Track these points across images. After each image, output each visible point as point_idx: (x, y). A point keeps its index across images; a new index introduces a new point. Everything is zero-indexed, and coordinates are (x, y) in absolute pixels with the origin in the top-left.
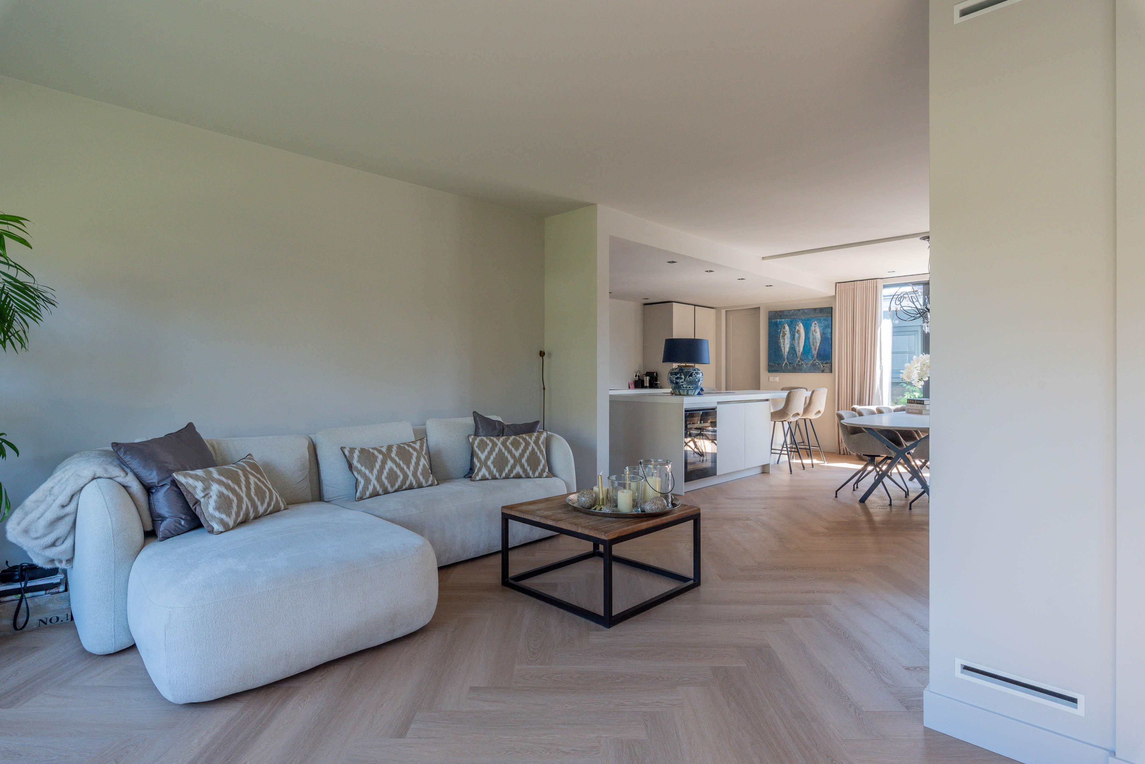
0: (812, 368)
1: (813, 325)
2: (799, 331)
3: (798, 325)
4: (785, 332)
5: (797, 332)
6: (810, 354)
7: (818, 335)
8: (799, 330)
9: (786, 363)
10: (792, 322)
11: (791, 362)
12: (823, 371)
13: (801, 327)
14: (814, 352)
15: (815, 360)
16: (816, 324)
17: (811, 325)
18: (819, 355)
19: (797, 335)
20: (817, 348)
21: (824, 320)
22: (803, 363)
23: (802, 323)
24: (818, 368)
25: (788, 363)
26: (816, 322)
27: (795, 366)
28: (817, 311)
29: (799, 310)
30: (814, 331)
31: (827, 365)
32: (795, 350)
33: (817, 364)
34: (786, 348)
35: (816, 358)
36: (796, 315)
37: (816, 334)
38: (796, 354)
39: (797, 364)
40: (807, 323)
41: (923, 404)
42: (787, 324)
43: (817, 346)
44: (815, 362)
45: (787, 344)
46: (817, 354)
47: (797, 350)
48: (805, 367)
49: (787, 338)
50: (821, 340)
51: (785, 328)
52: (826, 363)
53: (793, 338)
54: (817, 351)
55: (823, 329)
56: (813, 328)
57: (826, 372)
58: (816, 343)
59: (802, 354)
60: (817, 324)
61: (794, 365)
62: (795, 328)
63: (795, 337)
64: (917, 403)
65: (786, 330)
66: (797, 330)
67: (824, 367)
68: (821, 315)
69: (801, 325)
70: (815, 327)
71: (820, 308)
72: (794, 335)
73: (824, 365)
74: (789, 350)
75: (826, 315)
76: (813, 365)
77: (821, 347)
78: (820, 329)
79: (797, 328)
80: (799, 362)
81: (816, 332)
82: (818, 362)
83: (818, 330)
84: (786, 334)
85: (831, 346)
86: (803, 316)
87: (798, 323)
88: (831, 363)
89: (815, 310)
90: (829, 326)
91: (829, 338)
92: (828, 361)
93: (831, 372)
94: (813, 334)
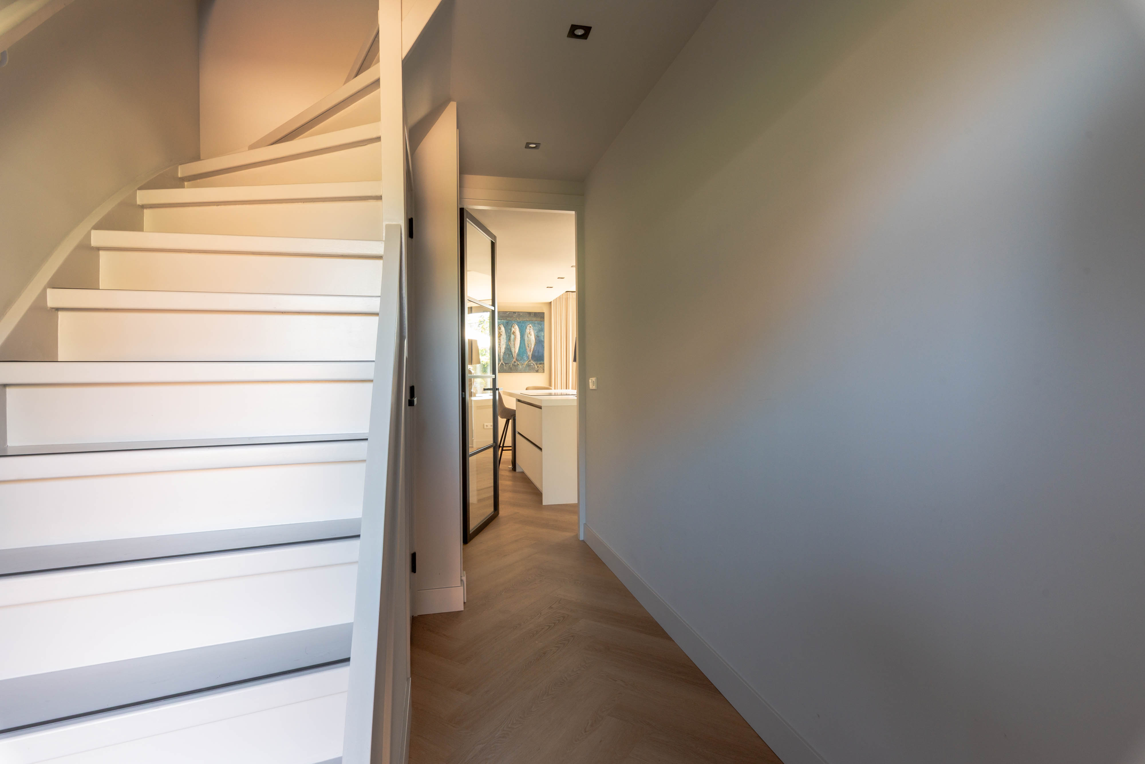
0: (528, 368)
1: (528, 328)
2: (515, 332)
3: (514, 327)
4: (501, 333)
5: (513, 333)
6: (525, 355)
7: (533, 338)
9: (502, 364)
10: (507, 323)
11: (507, 363)
12: (537, 371)
13: (516, 329)
14: (529, 353)
15: (530, 361)
16: (530, 327)
17: (526, 328)
18: (533, 357)
19: (512, 336)
20: (532, 350)
21: (538, 324)
22: (519, 363)
23: (517, 325)
24: (533, 368)
26: (530, 325)
27: (511, 367)
28: (532, 315)
29: (515, 313)
30: (529, 333)
31: (540, 365)
32: (511, 351)
33: (532, 364)
34: (501, 349)
35: (531, 358)
36: (512, 317)
37: (531, 337)
38: (512, 355)
39: (513, 365)
40: (522, 326)
42: (503, 325)
43: (532, 347)
44: (530, 362)
45: (503, 344)
46: (532, 355)
47: (513, 351)
48: (521, 367)
49: (503, 339)
50: (536, 343)
51: (501, 329)
53: (509, 339)
54: (531, 352)
55: (537, 332)
56: (528, 331)
57: (540, 372)
58: (531, 344)
59: (518, 355)
60: (532, 327)
61: (510, 366)
62: (511, 330)
63: (511, 338)
65: (501, 330)
67: (538, 367)
68: (535, 319)
69: (516, 327)
70: (530, 330)
72: (510, 337)
73: (538, 365)
74: (505, 350)
75: (539, 319)
76: (529, 365)
77: (536, 349)
78: (534, 332)
79: (513, 329)
80: (515, 362)
81: (531, 335)
82: (533, 363)
83: (532, 333)
84: (501, 335)
85: (544, 348)
86: (519, 319)
87: (513, 325)
88: (544, 364)
89: (530, 314)
90: (542, 330)
91: (542, 341)
92: (542, 362)
93: (544, 372)
94: (528, 336)
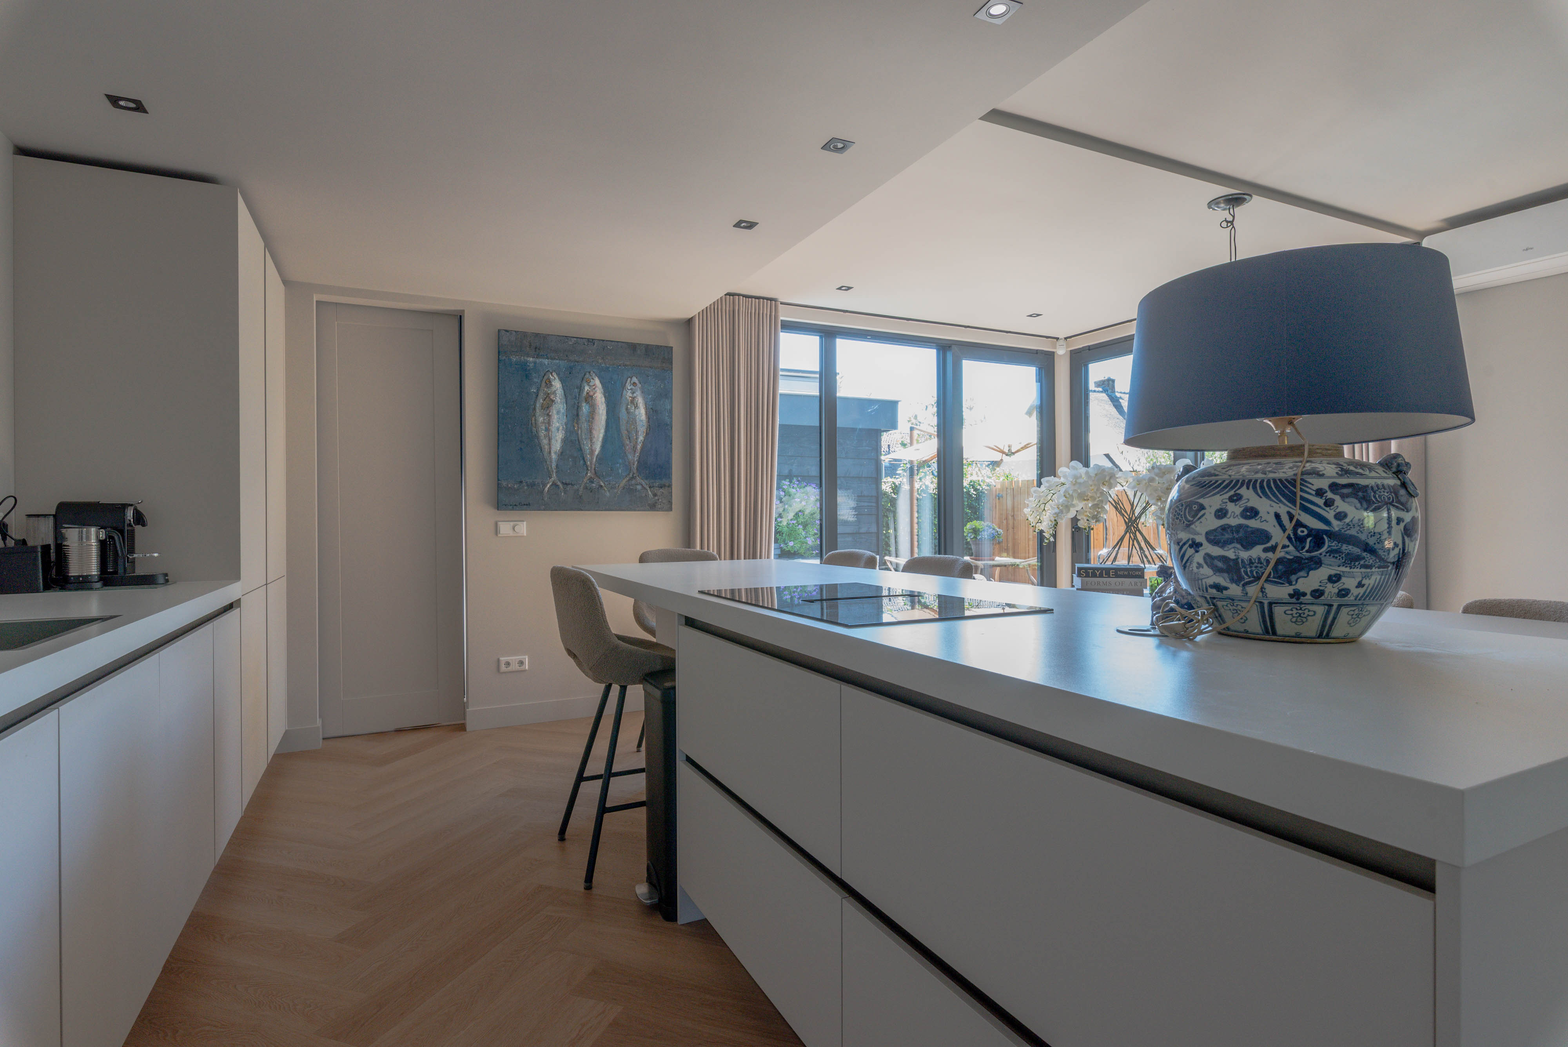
0: (627, 498)
2: (592, 396)
3: (588, 383)
4: (552, 397)
5: (586, 401)
6: (621, 461)
7: (641, 413)
8: (591, 393)
9: (554, 484)
10: (570, 370)
11: (568, 481)
12: (653, 507)
13: (597, 389)
14: (630, 457)
15: (633, 478)
16: (634, 384)
17: (623, 386)
18: (643, 465)
19: (585, 408)
20: (639, 447)
21: (653, 376)
22: (602, 484)
23: (599, 378)
24: (641, 497)
25: (559, 483)
26: (635, 380)
27: (580, 493)
28: (639, 352)
29: (591, 341)
31: (661, 490)
32: (580, 449)
33: (639, 487)
34: (553, 441)
35: (635, 471)
36: (583, 351)
37: (637, 412)
38: (584, 459)
39: (586, 488)
40: (611, 380)
42: (558, 375)
44: (633, 482)
45: (558, 429)
47: (586, 448)
48: (608, 494)
49: (558, 412)
50: (649, 427)
51: (551, 385)
52: (661, 487)
53: (573, 414)
55: (653, 399)
56: (628, 395)
57: (661, 509)
58: (637, 432)
59: (600, 459)
60: (639, 385)
61: (578, 490)
62: (580, 389)
63: (581, 413)
65: (553, 389)
66: (585, 393)
67: (655, 495)
68: (646, 362)
69: (597, 382)
70: (633, 393)
71: (647, 345)
72: (578, 408)
74: (562, 447)
75: (659, 364)
76: (630, 490)
78: (644, 398)
79: (587, 388)
80: (591, 480)
81: (636, 407)
82: (641, 483)
83: (640, 401)
84: (553, 401)
85: (671, 444)
86: (603, 358)
87: (587, 375)
88: (670, 486)
89: (633, 347)
90: (666, 394)
91: (667, 425)
92: (665, 481)
93: (670, 509)
94: (627, 409)
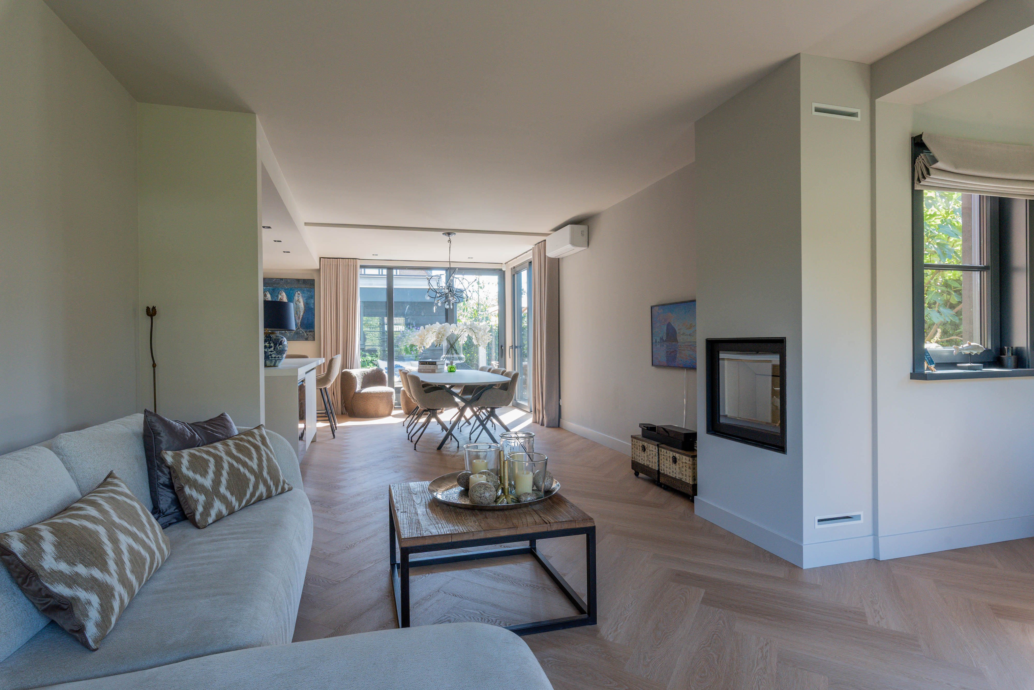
0: (296, 336)
1: (296, 295)
3: (281, 294)
7: (302, 305)
8: (282, 298)
10: (273, 290)
12: (307, 339)
13: (283, 296)
16: (299, 294)
17: (294, 295)
20: (301, 317)
21: (308, 291)
23: (285, 292)
24: (302, 336)
26: (299, 292)
28: (300, 282)
29: (282, 279)
30: (298, 301)
33: (301, 332)
36: (279, 283)
37: (300, 304)
40: (290, 293)
41: (435, 364)
42: (269, 292)
43: (301, 315)
44: (299, 330)
46: (301, 322)
48: (289, 335)
50: (305, 310)
52: (310, 332)
54: (300, 320)
55: (306, 299)
56: (296, 298)
57: (310, 340)
58: (300, 312)
62: (277, 297)
64: (429, 364)
65: (267, 297)
66: (279, 298)
67: (307, 335)
68: (303, 286)
69: (284, 294)
71: (304, 280)
73: (308, 333)
75: (309, 286)
76: (297, 333)
77: (305, 317)
78: (303, 299)
79: (280, 296)
81: (300, 302)
82: (302, 330)
83: (301, 300)
85: (314, 315)
86: (286, 285)
87: (280, 292)
88: (314, 331)
89: (298, 280)
90: (312, 297)
91: (312, 309)
92: (311, 330)
93: (314, 340)
94: (296, 303)
